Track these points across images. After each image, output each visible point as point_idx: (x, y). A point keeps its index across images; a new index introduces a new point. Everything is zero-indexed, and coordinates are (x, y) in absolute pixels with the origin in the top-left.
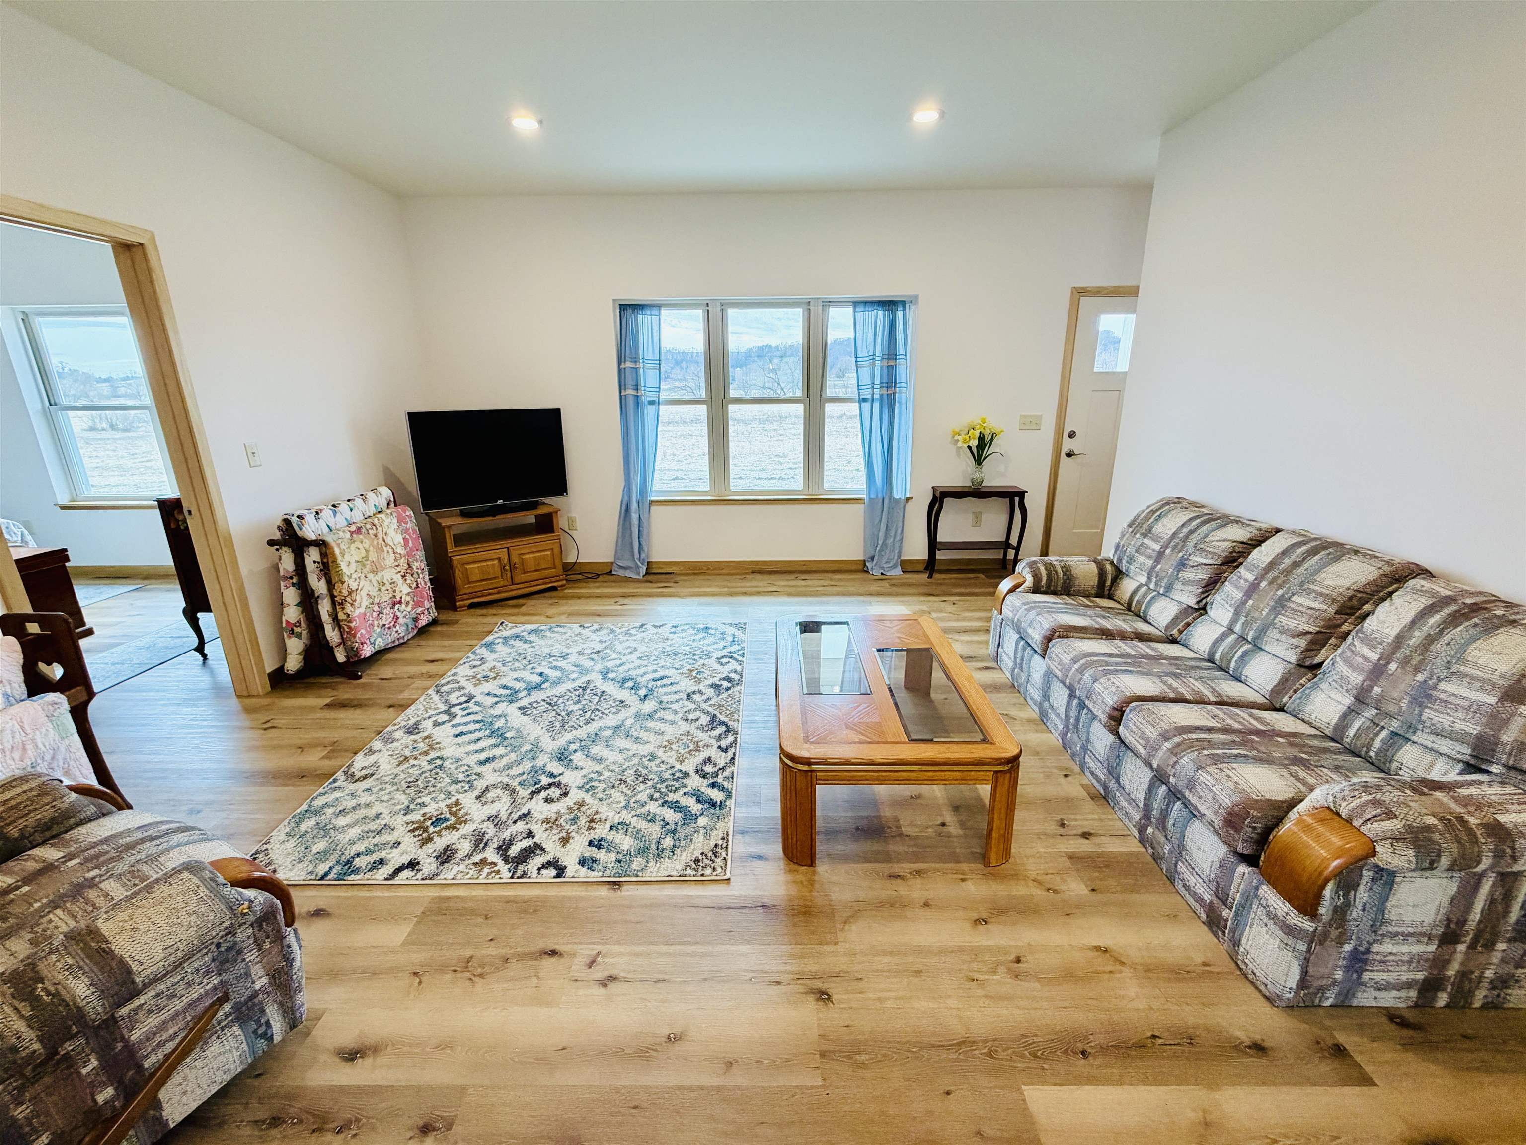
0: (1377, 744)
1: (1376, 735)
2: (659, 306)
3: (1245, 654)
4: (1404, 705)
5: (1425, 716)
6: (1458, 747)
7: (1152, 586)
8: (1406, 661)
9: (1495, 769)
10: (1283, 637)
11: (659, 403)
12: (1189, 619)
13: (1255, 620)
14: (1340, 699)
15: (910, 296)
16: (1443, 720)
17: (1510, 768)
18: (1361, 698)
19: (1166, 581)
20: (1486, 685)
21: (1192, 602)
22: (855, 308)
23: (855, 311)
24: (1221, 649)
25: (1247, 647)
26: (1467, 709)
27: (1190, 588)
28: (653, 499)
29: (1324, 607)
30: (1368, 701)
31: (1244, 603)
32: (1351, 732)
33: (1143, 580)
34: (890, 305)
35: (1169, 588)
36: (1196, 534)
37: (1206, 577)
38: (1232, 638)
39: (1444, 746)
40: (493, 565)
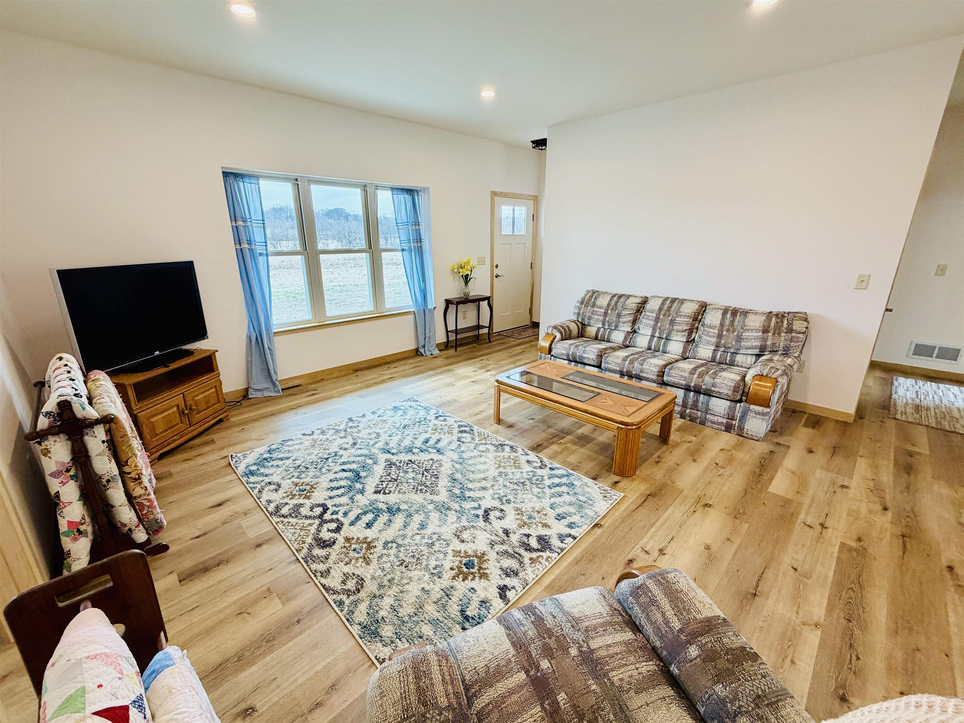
0: (728, 358)
1: (727, 355)
2: (257, 177)
3: (664, 343)
4: (734, 344)
5: (742, 345)
6: (755, 350)
7: (606, 327)
8: (728, 330)
9: (766, 353)
10: (679, 333)
11: (267, 255)
12: (631, 337)
13: (664, 330)
14: (710, 348)
15: (420, 187)
16: (749, 344)
17: (770, 351)
18: (718, 346)
19: (614, 323)
20: (756, 330)
21: (629, 329)
22: (392, 192)
23: (393, 194)
24: (653, 344)
25: (663, 341)
26: (754, 339)
27: (627, 324)
28: (275, 331)
29: (688, 320)
30: (721, 345)
31: (656, 325)
32: (718, 357)
33: (600, 326)
34: (410, 191)
35: (616, 327)
36: (619, 303)
37: (632, 319)
38: (655, 339)
39: (750, 352)
40: (174, 412)
